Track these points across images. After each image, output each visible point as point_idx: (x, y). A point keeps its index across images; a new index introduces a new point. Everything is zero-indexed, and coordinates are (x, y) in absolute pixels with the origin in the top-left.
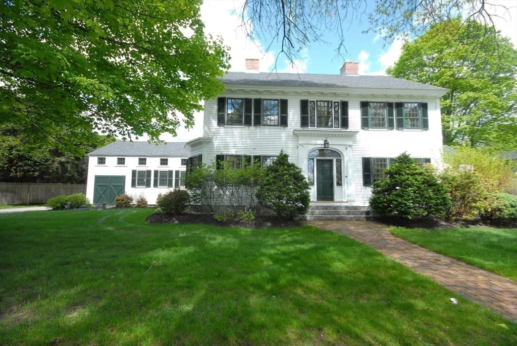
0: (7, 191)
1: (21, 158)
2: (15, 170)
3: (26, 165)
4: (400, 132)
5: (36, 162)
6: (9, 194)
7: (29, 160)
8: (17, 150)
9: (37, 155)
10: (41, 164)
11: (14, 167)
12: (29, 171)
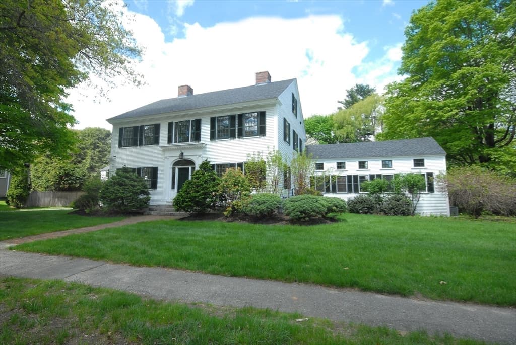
0: (62, 197)
1: (67, 175)
2: (64, 183)
3: (70, 179)
4: (241, 140)
5: (77, 177)
6: (63, 199)
7: (72, 176)
8: (64, 170)
9: (78, 172)
10: (80, 178)
11: (63, 181)
12: (72, 183)
